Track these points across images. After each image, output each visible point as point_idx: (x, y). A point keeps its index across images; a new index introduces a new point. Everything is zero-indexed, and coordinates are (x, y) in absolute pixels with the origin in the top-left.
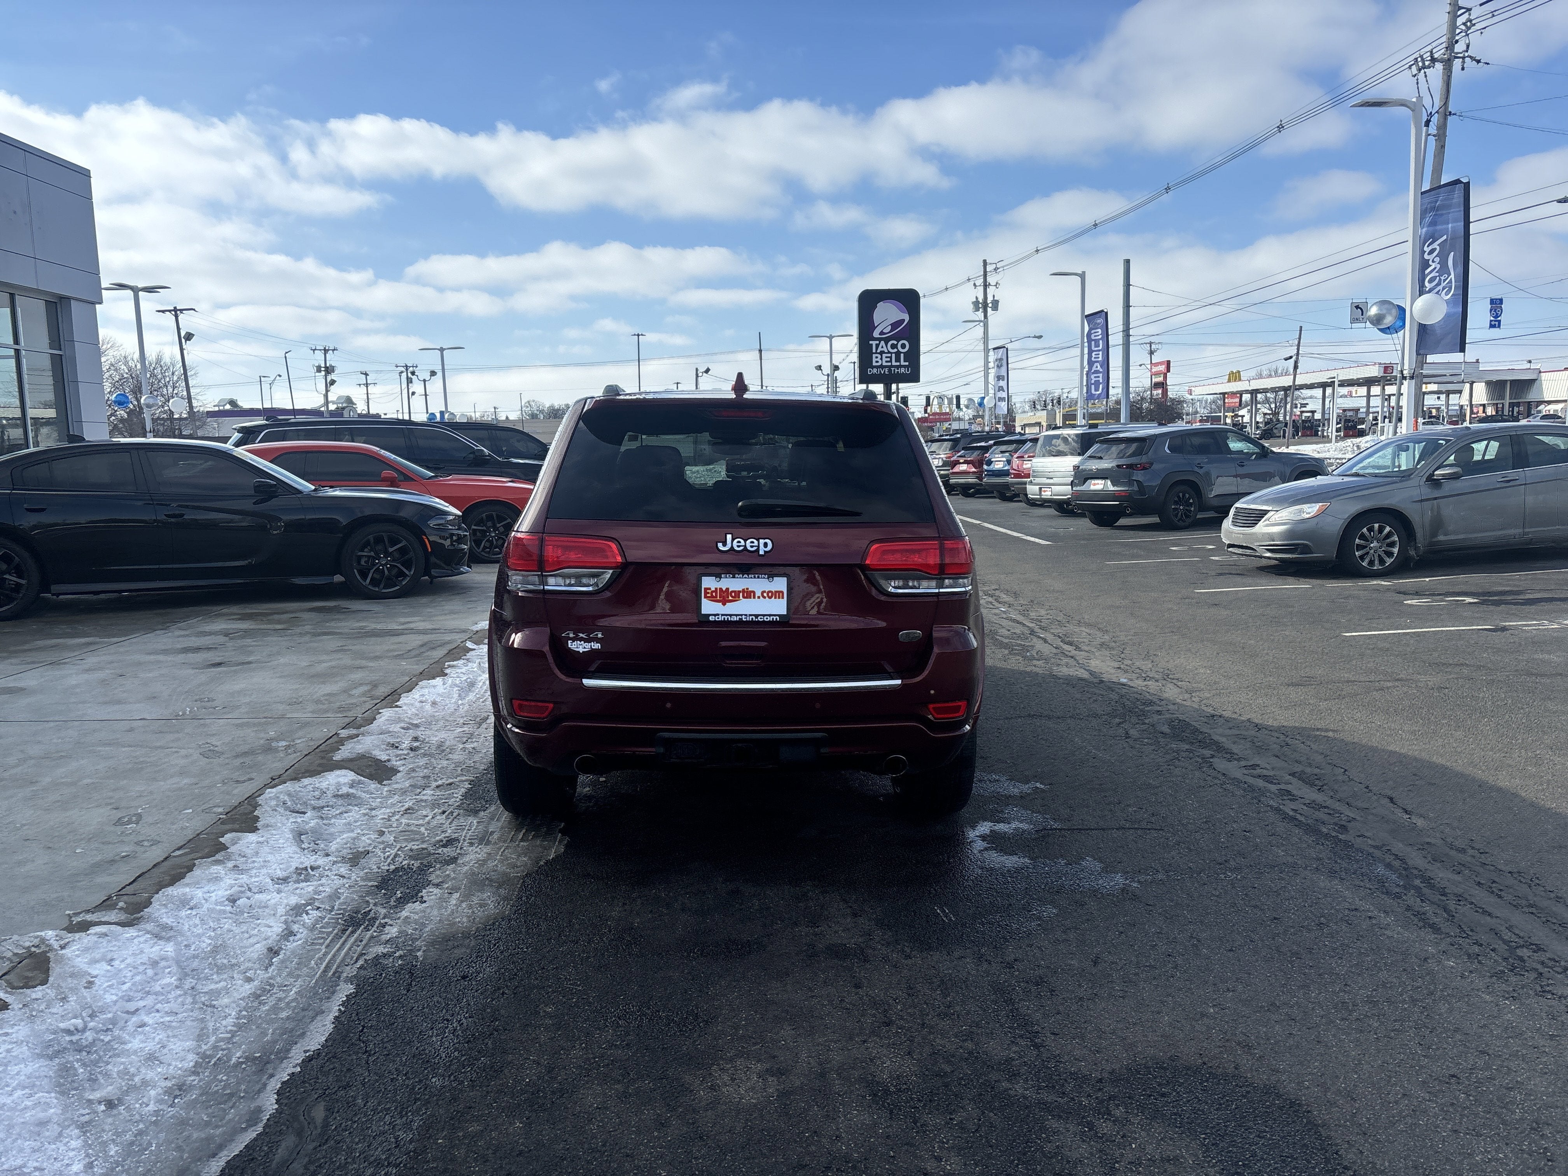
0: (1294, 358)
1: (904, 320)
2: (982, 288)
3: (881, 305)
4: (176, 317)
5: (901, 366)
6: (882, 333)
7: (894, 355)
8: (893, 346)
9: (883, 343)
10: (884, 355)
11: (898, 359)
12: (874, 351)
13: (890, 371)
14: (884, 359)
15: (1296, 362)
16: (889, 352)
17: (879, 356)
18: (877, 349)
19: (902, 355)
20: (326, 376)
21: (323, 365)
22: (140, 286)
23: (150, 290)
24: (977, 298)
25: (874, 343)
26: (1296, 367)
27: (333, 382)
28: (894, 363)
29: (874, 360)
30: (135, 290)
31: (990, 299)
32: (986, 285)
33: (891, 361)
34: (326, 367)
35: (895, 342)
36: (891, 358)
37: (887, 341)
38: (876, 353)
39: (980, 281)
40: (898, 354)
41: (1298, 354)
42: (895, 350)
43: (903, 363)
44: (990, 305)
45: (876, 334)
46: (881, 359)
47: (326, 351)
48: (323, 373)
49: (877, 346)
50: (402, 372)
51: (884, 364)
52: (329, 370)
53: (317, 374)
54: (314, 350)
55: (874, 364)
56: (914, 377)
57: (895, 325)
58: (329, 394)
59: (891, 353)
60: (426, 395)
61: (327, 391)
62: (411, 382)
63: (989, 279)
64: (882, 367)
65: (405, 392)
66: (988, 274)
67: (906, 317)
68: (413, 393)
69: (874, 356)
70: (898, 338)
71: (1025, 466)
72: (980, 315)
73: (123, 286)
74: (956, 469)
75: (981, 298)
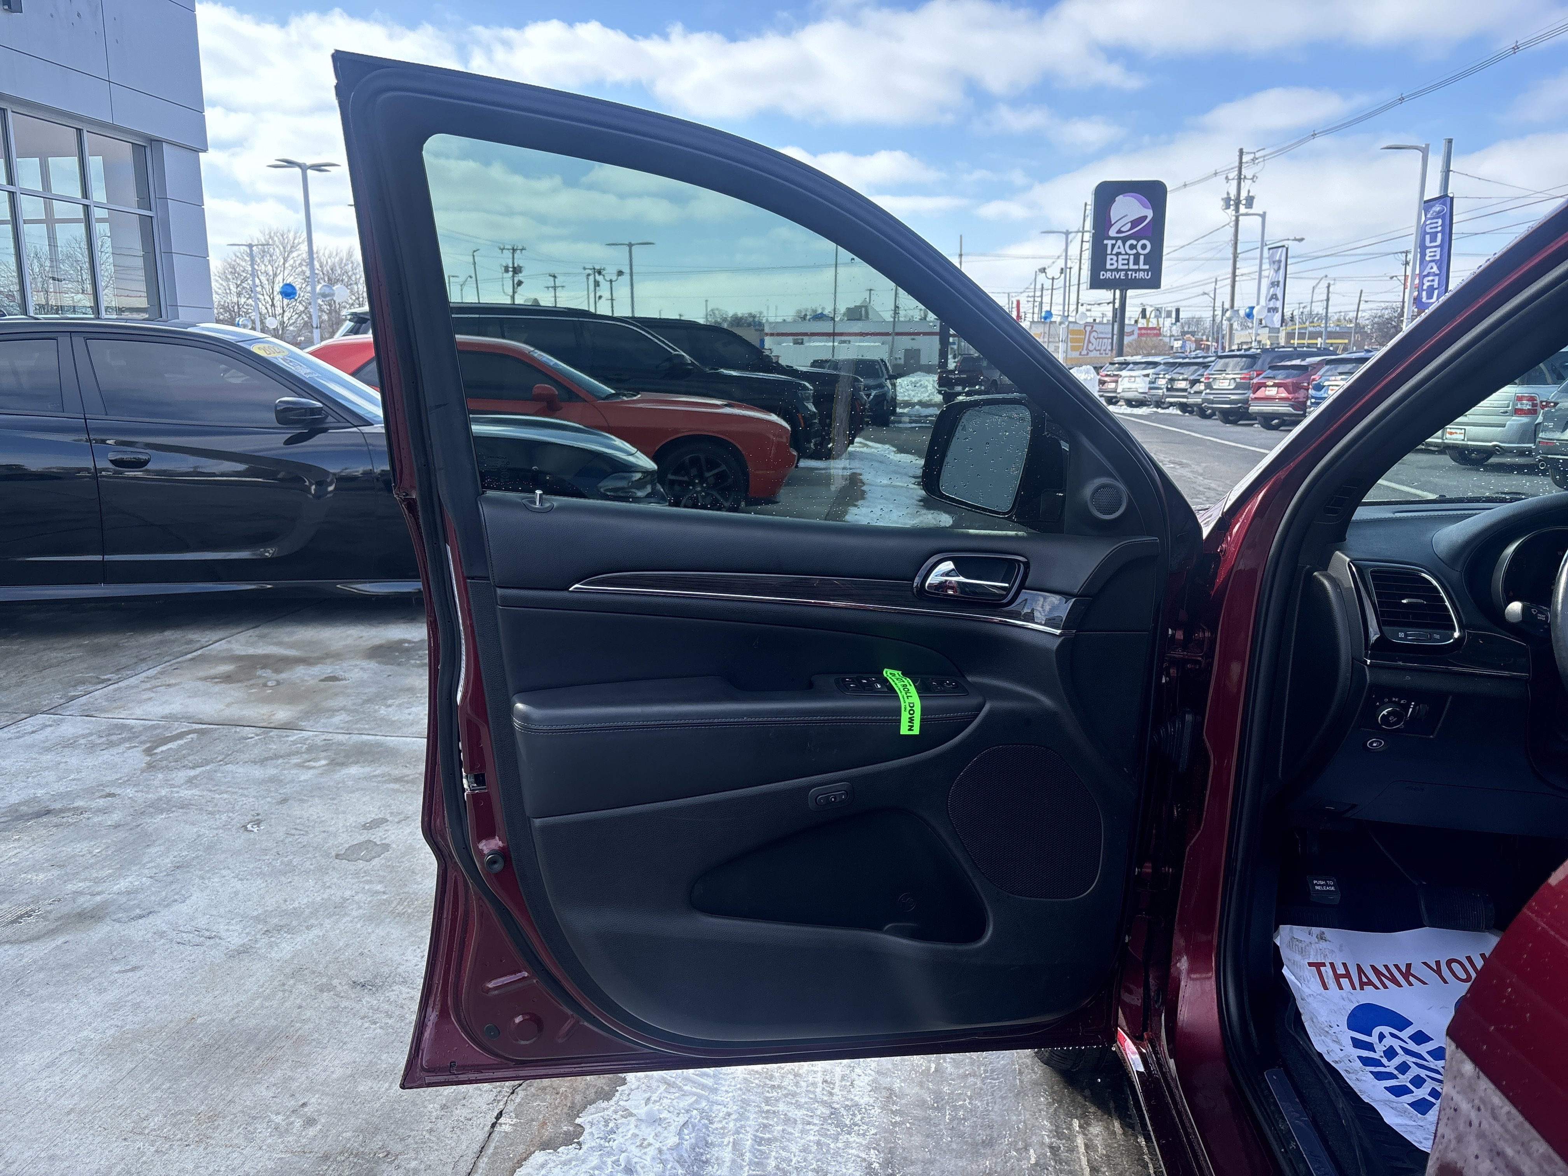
1: (1145, 217)
2: (1235, 183)
3: (1120, 199)
5: (1139, 270)
6: (1119, 232)
7: (1132, 257)
8: (1132, 247)
9: (1120, 242)
10: (1120, 257)
11: (1136, 262)
12: (1109, 251)
13: (1126, 275)
14: (1120, 262)
16: (1126, 254)
17: (1115, 258)
18: (1112, 250)
19: (1142, 258)
20: (513, 276)
21: (511, 265)
22: (309, 162)
23: (318, 168)
24: (1228, 194)
25: (1109, 243)
27: (520, 283)
28: (1132, 266)
29: (1108, 262)
30: (303, 168)
31: (1244, 194)
32: (1240, 179)
33: (1128, 264)
34: (514, 267)
35: (1135, 242)
36: (1128, 260)
37: (1124, 240)
38: (1111, 254)
39: (1234, 174)
40: (1137, 256)
42: (1134, 251)
43: (1142, 267)
44: (1244, 202)
45: (1112, 232)
46: (1117, 261)
47: (514, 250)
48: (511, 274)
49: (1113, 246)
50: (589, 275)
51: (1120, 267)
52: (517, 270)
53: (505, 275)
54: (502, 250)
55: (1108, 267)
56: (1154, 283)
57: (1135, 223)
58: (516, 296)
59: (1129, 255)
60: (612, 299)
61: (514, 292)
62: (599, 286)
63: (1244, 172)
64: (1117, 270)
65: (592, 295)
66: (1244, 165)
67: (1150, 214)
68: (600, 297)
69: (1109, 257)
70: (1137, 237)
72: (1231, 211)
73: (290, 163)
74: (1259, 394)
75: (1233, 194)
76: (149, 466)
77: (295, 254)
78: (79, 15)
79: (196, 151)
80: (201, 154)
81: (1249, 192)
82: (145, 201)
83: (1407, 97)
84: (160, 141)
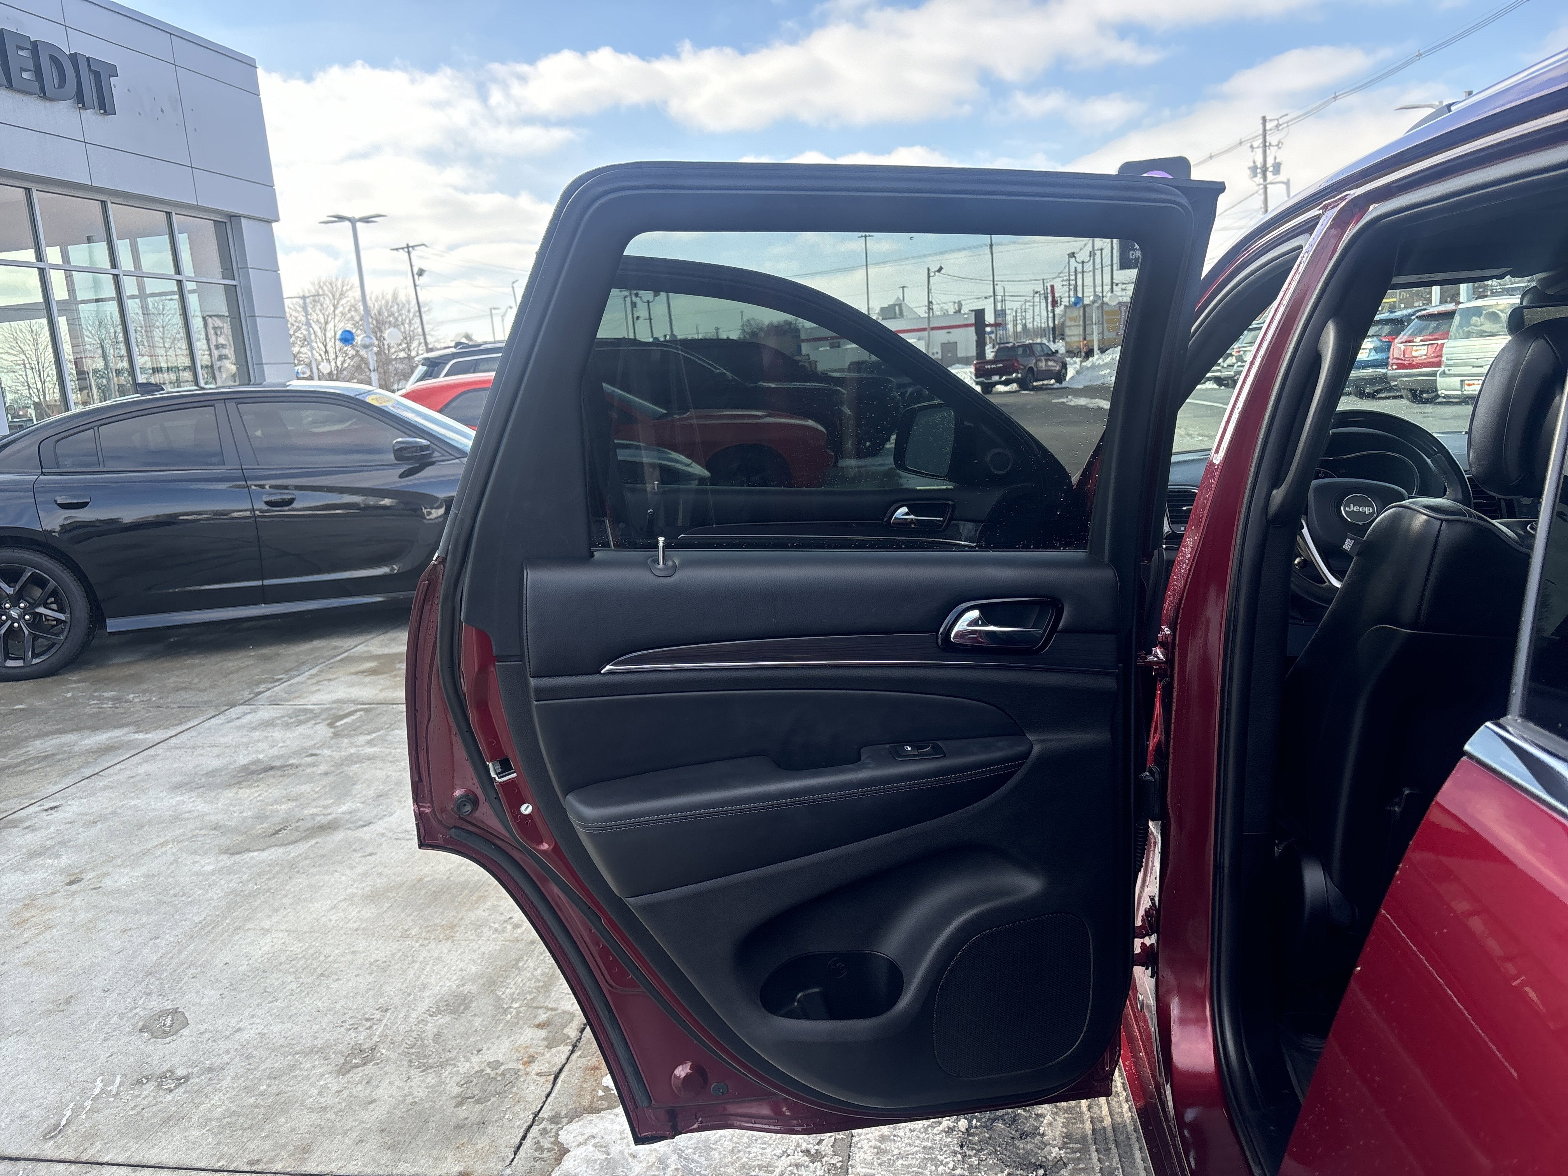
2: (1260, 151)
4: (409, 252)
22: (357, 217)
23: (366, 220)
24: (1254, 162)
30: (353, 221)
31: (1270, 162)
32: (1265, 146)
39: (1258, 142)
44: (1271, 169)
50: (626, 297)
60: (650, 319)
62: (635, 307)
63: (1268, 139)
65: (630, 317)
66: (1268, 133)
68: (638, 318)
72: (1259, 179)
73: (341, 218)
75: (1259, 163)
76: (295, 505)
77: (343, 301)
78: (162, 110)
79: (269, 222)
80: (274, 225)
81: (1275, 158)
82: (228, 270)
83: (1424, 53)
84: (238, 217)
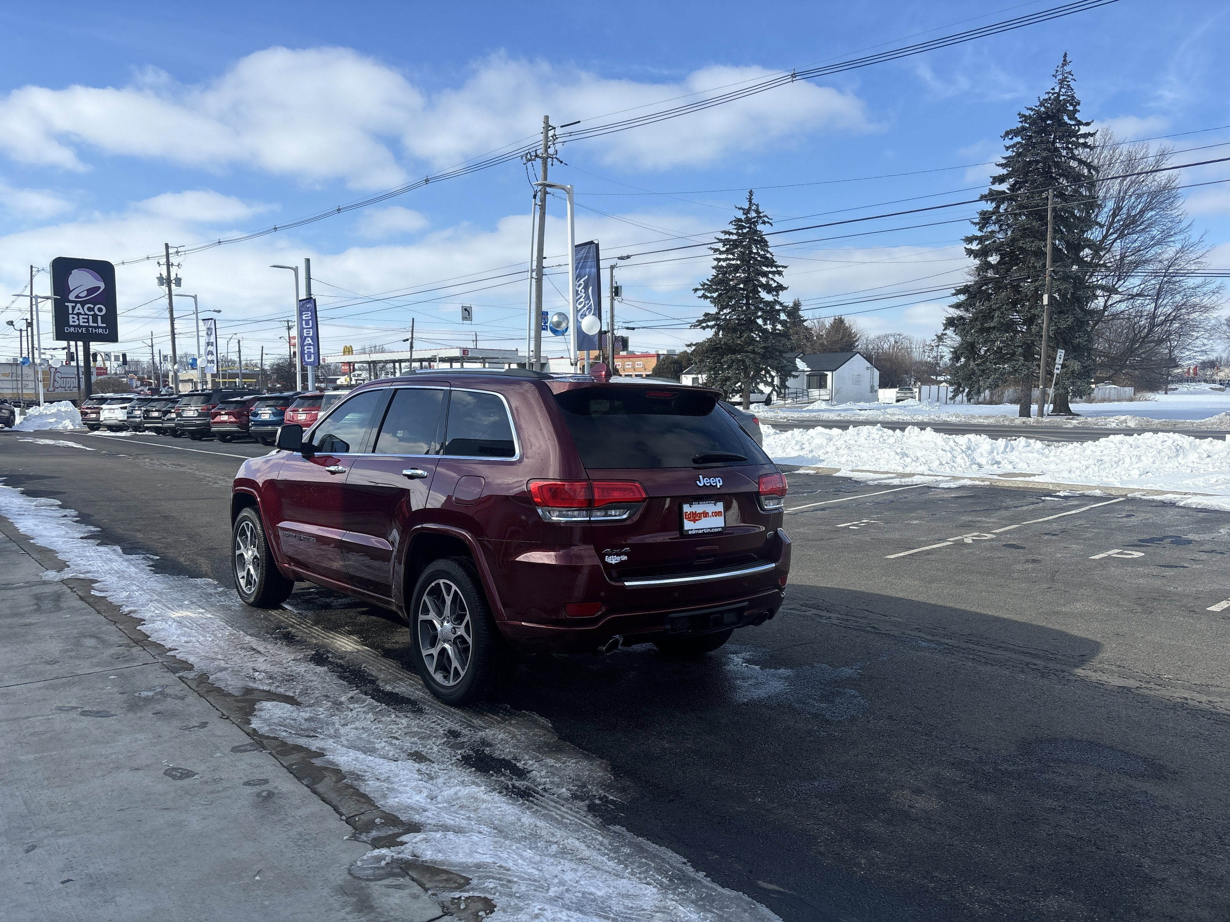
0: (410, 340)
1: (99, 288)
2: (165, 267)
3: (75, 272)
5: (98, 327)
6: (77, 297)
7: (91, 317)
8: (90, 309)
9: (79, 305)
10: (81, 317)
11: (95, 321)
12: (70, 312)
13: (87, 330)
14: (81, 320)
15: (412, 343)
16: (86, 314)
17: (76, 317)
18: (73, 311)
19: (99, 318)
24: (161, 274)
25: (70, 305)
26: (412, 347)
28: (91, 324)
29: (71, 320)
31: (173, 276)
32: (169, 265)
33: (88, 322)
35: (92, 306)
36: (88, 319)
37: (83, 304)
38: (72, 314)
39: (163, 261)
40: (95, 317)
41: (412, 338)
42: (92, 313)
43: (100, 324)
44: (174, 282)
45: (72, 297)
46: (78, 319)
49: (73, 308)
51: (82, 324)
55: (71, 323)
56: (112, 337)
57: (90, 291)
59: (88, 315)
63: (172, 260)
64: (79, 326)
66: (171, 256)
67: (102, 286)
69: (71, 316)
70: (95, 302)
71: (299, 418)
72: (165, 288)
74: (216, 420)
75: (165, 275)
81: (177, 275)
